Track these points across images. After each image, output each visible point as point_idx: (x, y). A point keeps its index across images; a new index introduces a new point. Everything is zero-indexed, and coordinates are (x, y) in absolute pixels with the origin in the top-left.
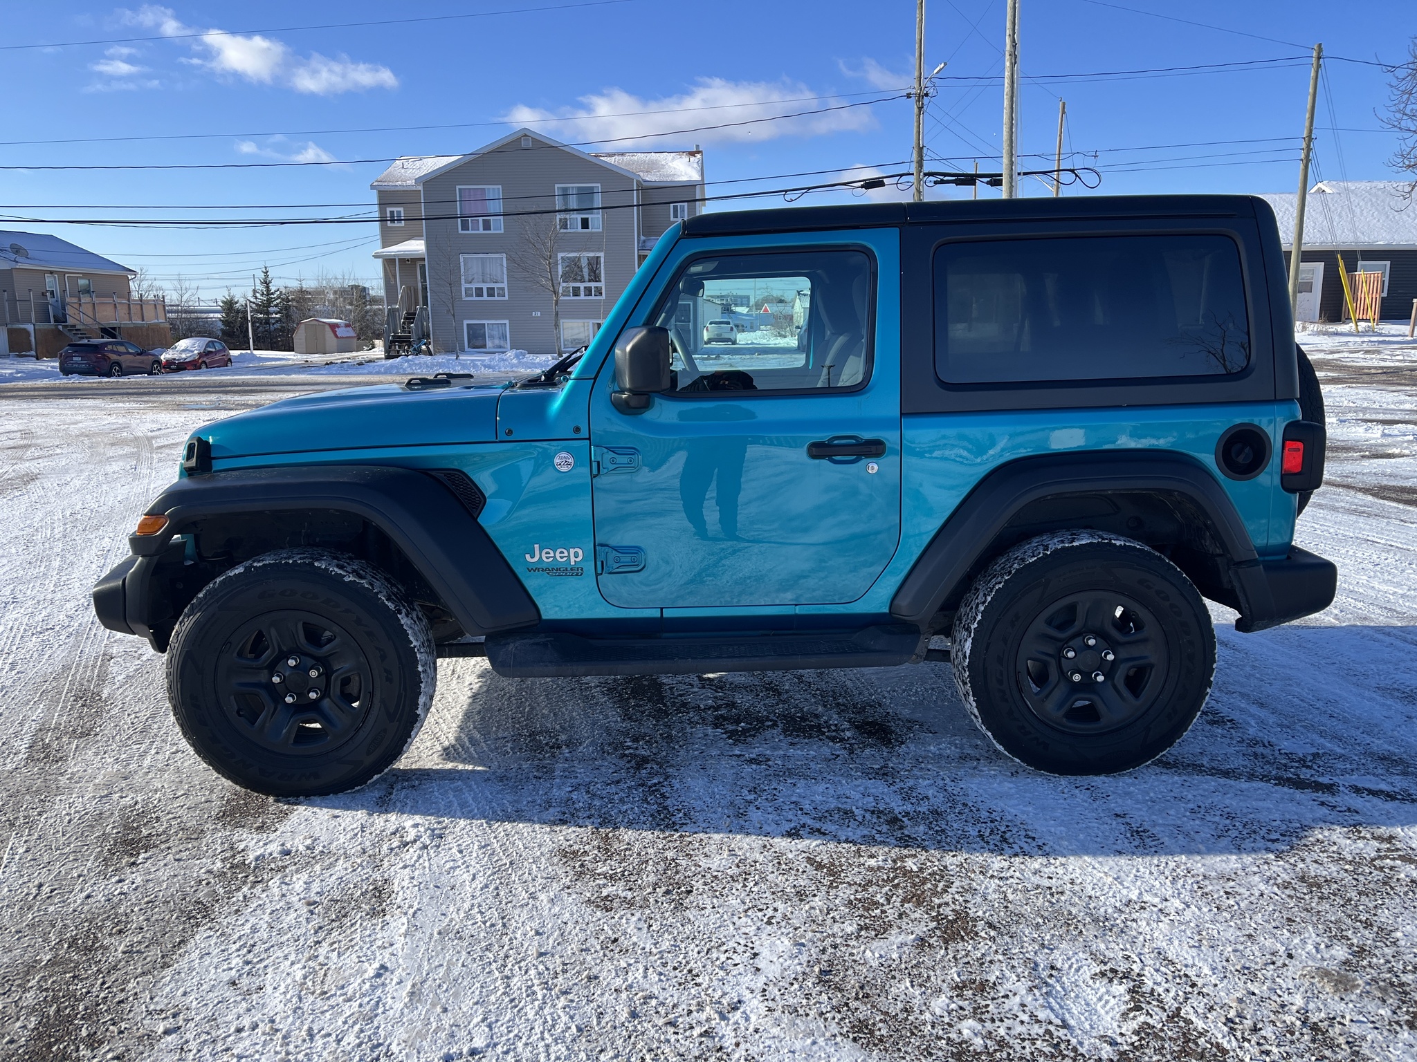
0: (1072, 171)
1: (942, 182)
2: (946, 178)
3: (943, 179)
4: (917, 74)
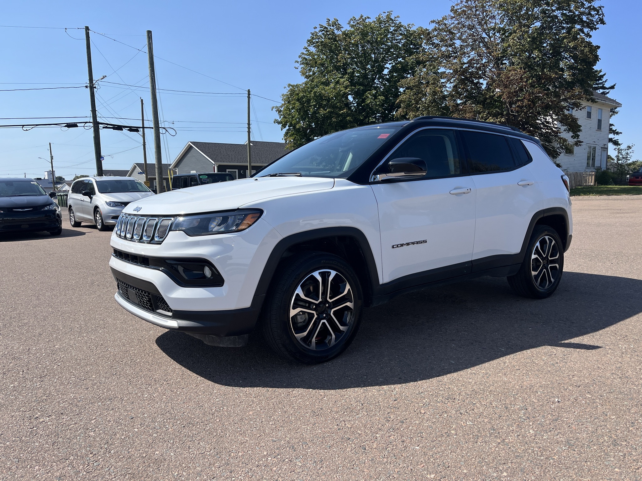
0: (164, 128)
1: (106, 127)
2: (108, 126)
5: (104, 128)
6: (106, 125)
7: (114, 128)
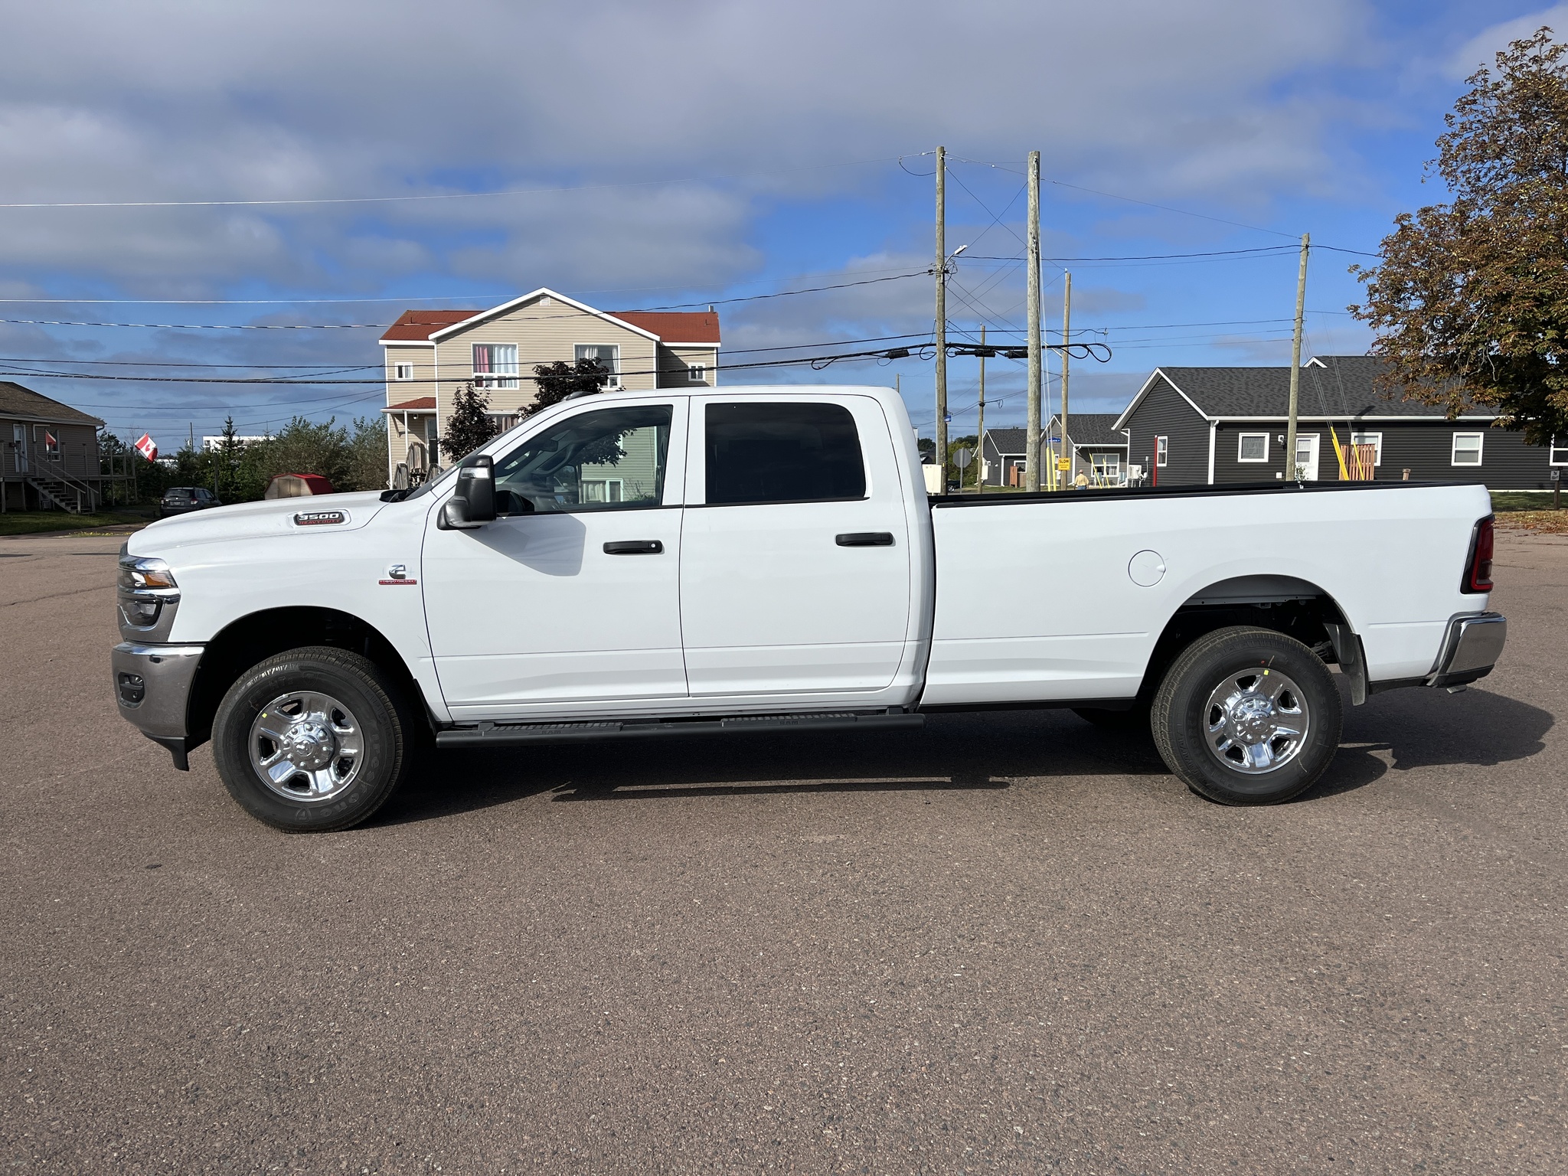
0: (1085, 346)
1: (963, 353)
2: (966, 350)
3: (963, 350)
4: (938, 252)
5: (957, 354)
6: (962, 349)
7: (977, 355)
